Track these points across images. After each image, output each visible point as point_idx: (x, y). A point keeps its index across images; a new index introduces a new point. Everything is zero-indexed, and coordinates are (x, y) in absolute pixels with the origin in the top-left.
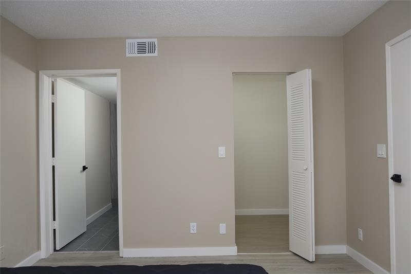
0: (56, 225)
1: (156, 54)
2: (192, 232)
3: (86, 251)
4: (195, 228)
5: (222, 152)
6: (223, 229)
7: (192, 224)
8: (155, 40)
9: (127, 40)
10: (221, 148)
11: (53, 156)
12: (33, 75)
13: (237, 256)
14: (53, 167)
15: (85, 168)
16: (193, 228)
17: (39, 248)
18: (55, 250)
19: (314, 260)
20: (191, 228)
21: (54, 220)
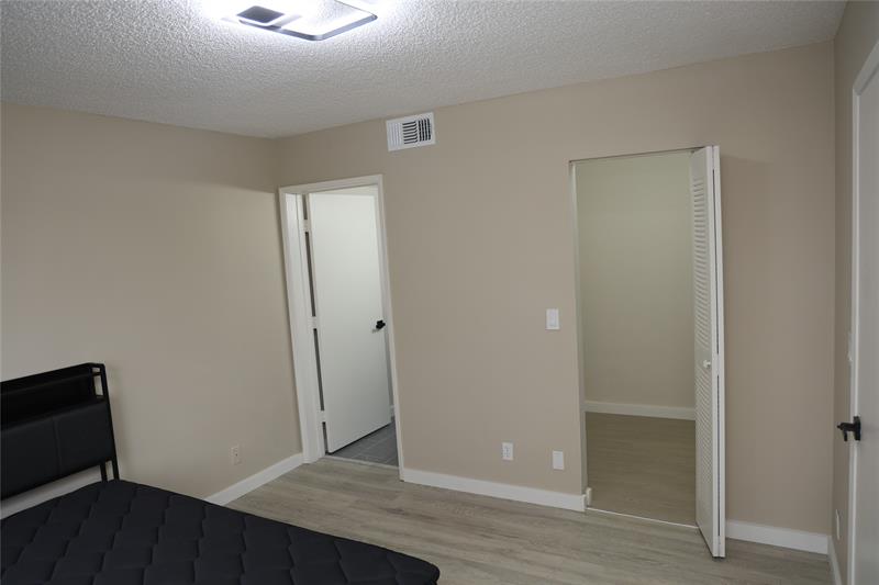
0: (325, 416)
1: (432, 141)
2: (505, 458)
3: (365, 460)
4: (511, 451)
5: (553, 319)
6: (558, 461)
7: (504, 444)
8: (430, 116)
9: (388, 122)
10: (553, 310)
11: (314, 314)
12: (270, 197)
13: (585, 513)
14: (315, 330)
15: (380, 325)
16: (508, 452)
17: (300, 449)
18: (327, 453)
19: (723, 555)
20: (505, 451)
21: (322, 408)
